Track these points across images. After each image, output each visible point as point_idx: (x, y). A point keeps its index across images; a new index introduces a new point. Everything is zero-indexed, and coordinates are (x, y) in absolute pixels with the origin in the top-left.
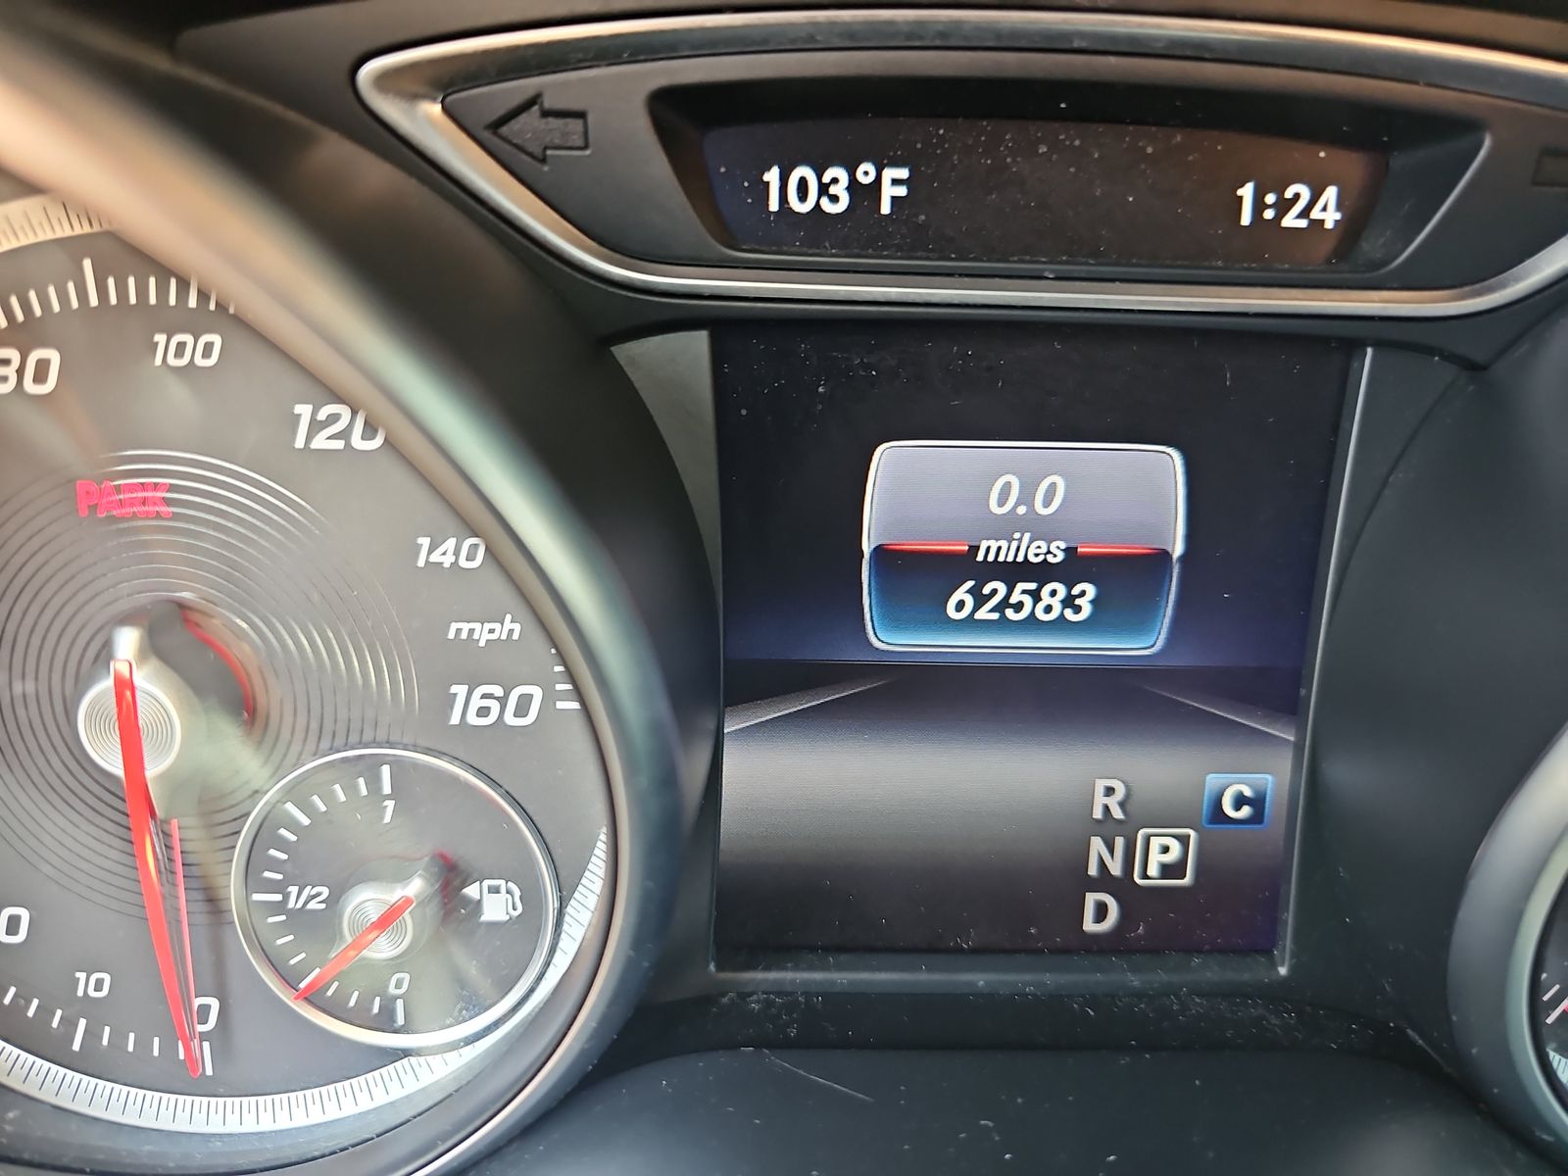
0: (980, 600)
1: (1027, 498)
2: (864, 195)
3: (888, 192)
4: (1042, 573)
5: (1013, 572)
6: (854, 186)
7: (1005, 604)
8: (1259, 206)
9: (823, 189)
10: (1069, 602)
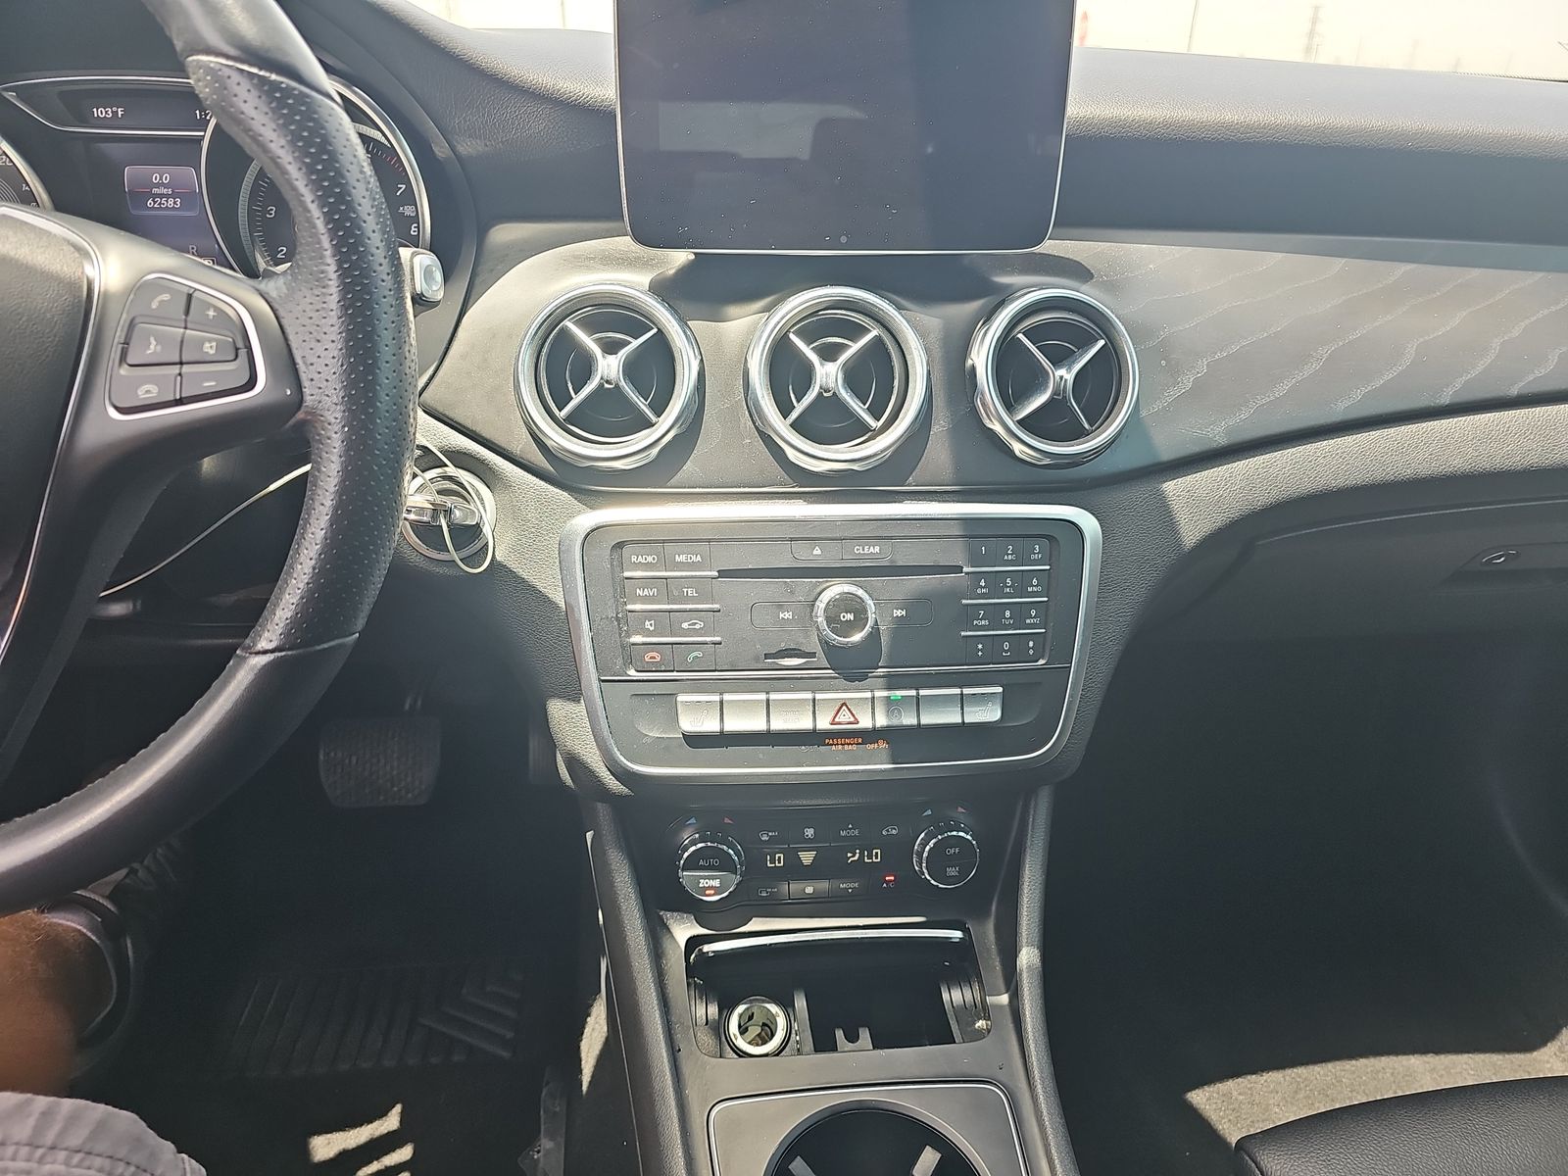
0: (155, 203)
1: (161, 179)
2: (115, 113)
3: (120, 113)
4: (168, 196)
5: (161, 196)
6: (112, 112)
7: (160, 204)
8: (201, 116)
9: (106, 112)
10: (175, 203)
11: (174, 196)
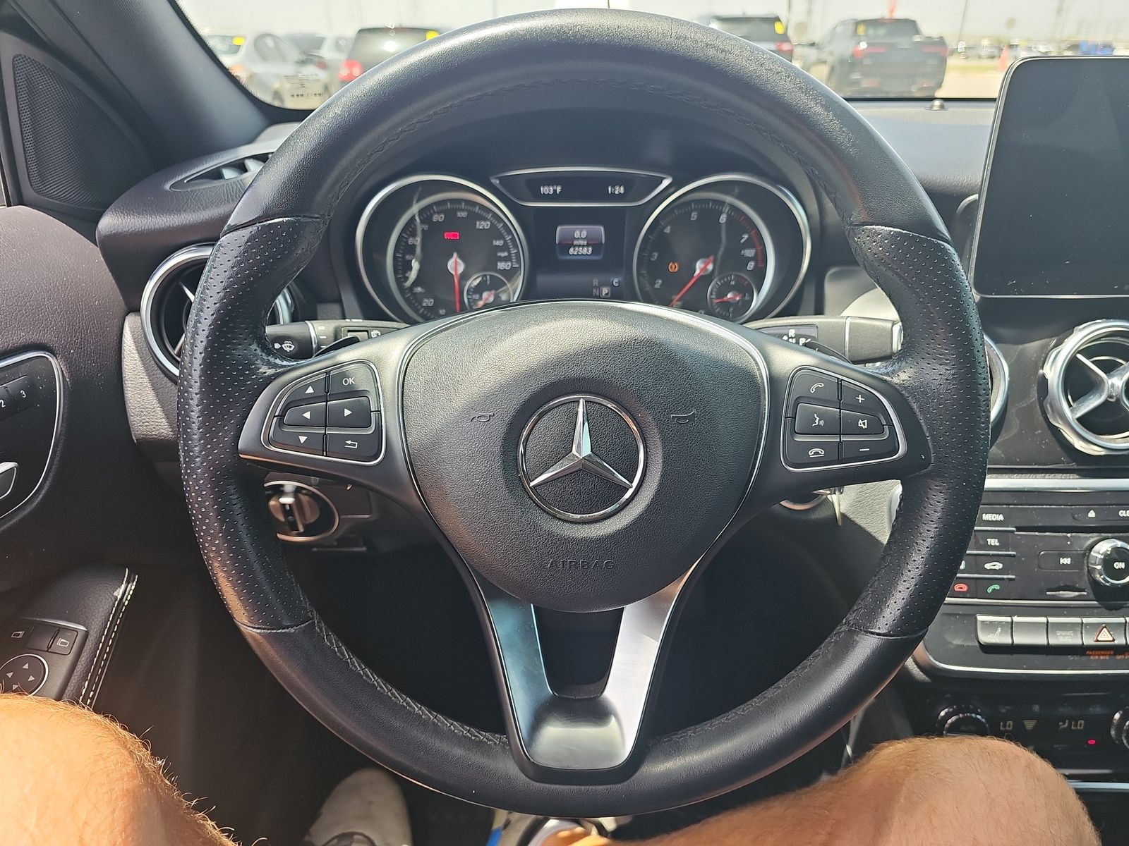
2: (555, 191)
4: (583, 246)
5: (579, 246)
11: (588, 245)
